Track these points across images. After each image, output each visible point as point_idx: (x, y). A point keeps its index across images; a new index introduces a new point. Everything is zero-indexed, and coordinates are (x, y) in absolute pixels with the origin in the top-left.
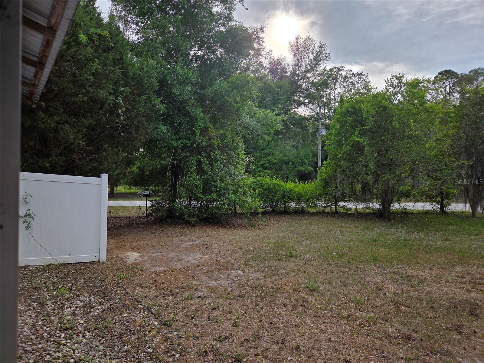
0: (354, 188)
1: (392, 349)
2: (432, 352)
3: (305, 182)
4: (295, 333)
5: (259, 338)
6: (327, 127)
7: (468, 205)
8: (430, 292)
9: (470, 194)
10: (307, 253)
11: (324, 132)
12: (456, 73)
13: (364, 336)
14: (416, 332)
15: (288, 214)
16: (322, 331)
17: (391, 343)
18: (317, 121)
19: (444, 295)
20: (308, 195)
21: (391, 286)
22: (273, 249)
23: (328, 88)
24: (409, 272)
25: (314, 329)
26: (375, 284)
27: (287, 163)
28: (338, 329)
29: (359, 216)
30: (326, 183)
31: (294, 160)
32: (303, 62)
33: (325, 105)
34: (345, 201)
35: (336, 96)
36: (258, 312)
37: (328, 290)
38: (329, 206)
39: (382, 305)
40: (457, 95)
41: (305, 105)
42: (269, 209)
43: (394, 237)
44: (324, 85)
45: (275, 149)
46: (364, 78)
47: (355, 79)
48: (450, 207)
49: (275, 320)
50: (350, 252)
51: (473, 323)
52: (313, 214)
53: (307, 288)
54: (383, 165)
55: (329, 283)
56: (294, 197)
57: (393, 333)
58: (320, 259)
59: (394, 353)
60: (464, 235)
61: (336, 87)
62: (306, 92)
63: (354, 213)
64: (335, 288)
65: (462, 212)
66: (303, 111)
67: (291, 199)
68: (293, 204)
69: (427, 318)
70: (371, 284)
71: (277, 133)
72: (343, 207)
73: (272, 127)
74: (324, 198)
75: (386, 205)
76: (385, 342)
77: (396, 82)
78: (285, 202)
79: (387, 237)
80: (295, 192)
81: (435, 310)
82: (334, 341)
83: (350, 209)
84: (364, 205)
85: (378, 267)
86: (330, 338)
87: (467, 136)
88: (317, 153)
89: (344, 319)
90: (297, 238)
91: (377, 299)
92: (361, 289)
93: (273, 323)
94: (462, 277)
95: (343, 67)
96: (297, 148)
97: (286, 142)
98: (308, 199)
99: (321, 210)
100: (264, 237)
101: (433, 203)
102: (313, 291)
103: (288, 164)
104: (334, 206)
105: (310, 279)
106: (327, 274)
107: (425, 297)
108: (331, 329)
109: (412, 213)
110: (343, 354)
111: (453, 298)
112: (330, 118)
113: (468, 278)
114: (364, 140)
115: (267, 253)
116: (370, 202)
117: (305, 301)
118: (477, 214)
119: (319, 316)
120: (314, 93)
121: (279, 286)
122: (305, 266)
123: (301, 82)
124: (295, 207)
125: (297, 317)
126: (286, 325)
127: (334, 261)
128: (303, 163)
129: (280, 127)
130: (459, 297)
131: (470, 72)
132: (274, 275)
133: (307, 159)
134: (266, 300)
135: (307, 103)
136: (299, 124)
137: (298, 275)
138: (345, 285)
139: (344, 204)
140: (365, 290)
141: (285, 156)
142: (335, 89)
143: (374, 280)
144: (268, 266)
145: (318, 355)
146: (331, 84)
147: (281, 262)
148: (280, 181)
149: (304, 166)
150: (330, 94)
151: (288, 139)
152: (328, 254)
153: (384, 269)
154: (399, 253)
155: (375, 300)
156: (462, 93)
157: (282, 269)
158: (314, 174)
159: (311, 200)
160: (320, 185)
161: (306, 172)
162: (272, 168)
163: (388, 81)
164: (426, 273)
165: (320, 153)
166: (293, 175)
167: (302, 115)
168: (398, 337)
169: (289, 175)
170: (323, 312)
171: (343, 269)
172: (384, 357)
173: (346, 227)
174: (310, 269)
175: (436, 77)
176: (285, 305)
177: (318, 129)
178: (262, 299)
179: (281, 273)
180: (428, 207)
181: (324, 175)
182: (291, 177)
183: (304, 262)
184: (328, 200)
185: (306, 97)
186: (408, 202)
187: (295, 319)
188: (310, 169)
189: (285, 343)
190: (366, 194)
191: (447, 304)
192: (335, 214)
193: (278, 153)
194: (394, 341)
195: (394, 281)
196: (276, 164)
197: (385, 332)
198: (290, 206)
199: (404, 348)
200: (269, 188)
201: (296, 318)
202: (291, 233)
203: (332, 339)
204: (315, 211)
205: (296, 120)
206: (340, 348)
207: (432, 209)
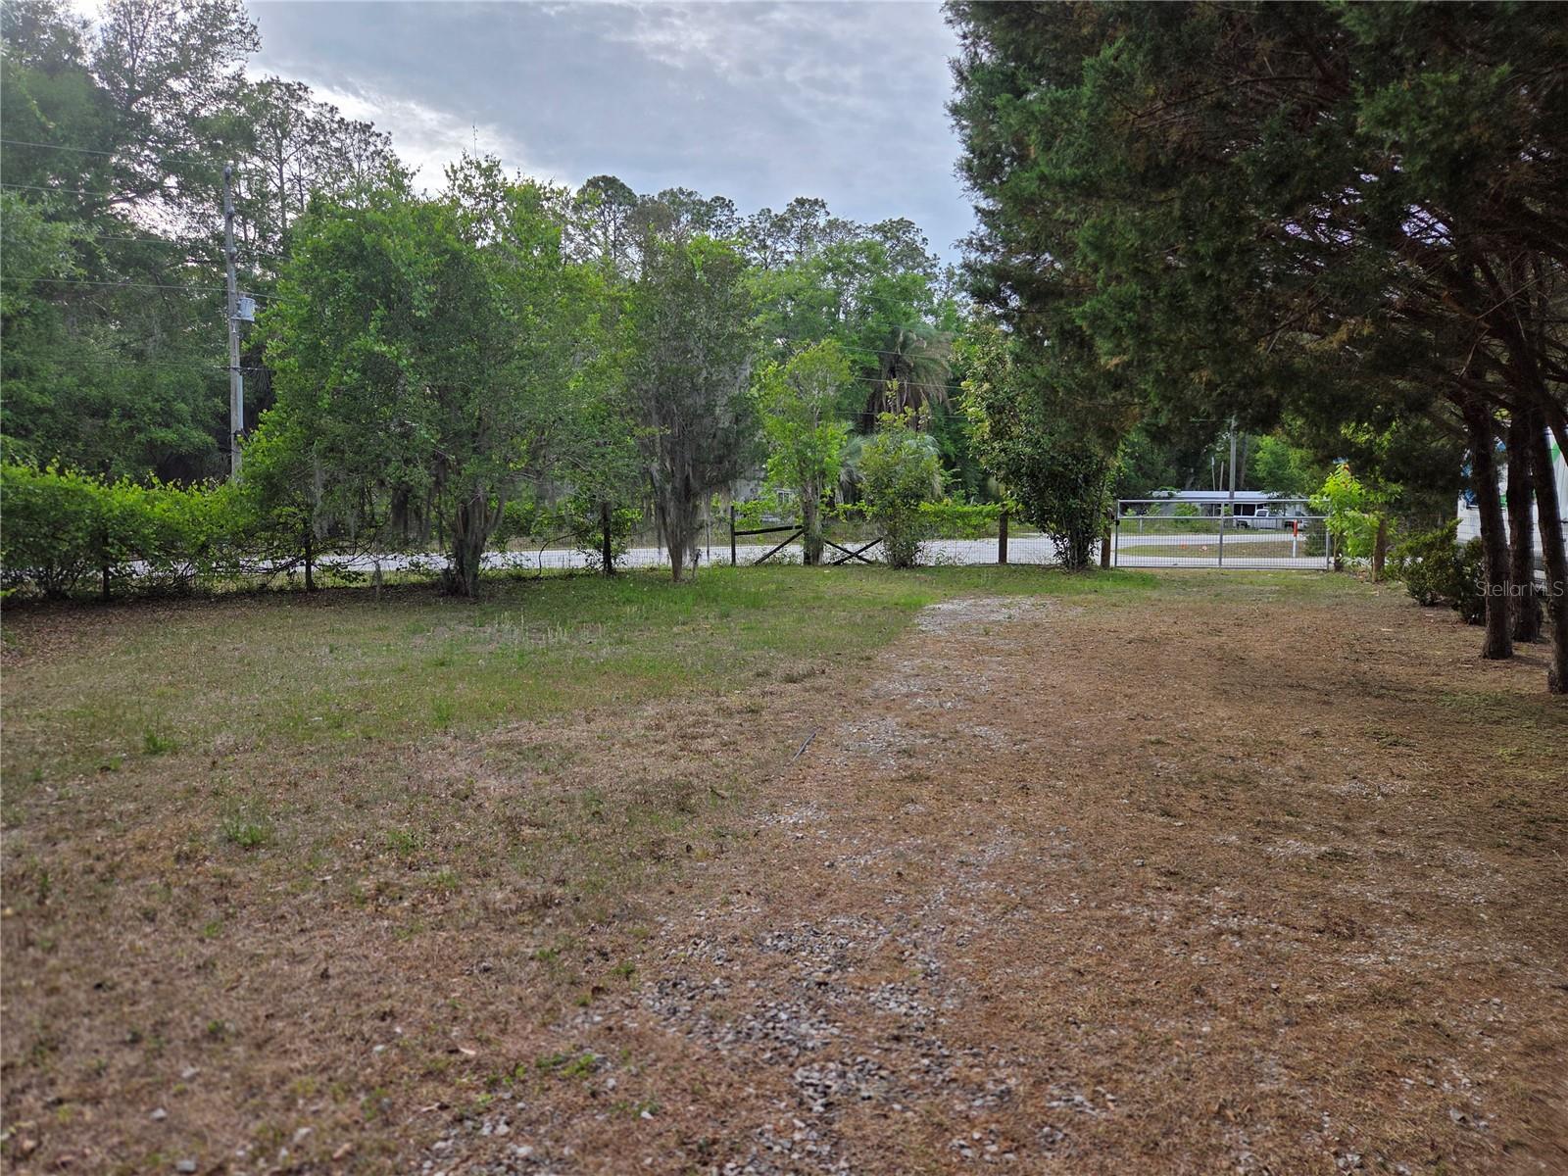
0: (367, 508)
1: (506, 942)
2: (600, 922)
3: (186, 485)
4: (201, 989)
5: (54, 1049)
6: (261, 293)
7: (665, 551)
8: (590, 778)
9: (668, 520)
10: (218, 729)
11: (249, 311)
12: (630, 192)
13: (429, 933)
14: (563, 882)
15: (122, 604)
16: (295, 959)
17: (502, 929)
18: (221, 264)
19: (621, 777)
20: (201, 532)
21: (492, 783)
22: (69, 738)
23: (254, 152)
24: (538, 736)
25: (268, 959)
26: (450, 785)
27: (101, 411)
28: (346, 936)
29: (386, 594)
30: (271, 487)
31: (132, 401)
32: (150, 29)
33: (247, 211)
34: (342, 551)
35: (287, 186)
36: (37, 963)
37: (306, 831)
38: (286, 567)
39: (475, 837)
40: (634, 254)
41: (167, 197)
42: (33, 588)
43: (491, 648)
44: (240, 136)
45: (38, 353)
46: (380, 147)
47: (351, 142)
48: (624, 558)
49: (113, 974)
50: (368, 707)
51: (684, 830)
52: (226, 598)
53: (230, 841)
54: (458, 434)
55: (307, 812)
56: (145, 538)
57: (507, 901)
58: (268, 742)
59: (510, 951)
60: (659, 625)
61: (284, 156)
62: (168, 148)
63: (373, 587)
64: (328, 820)
65: (652, 569)
66: (155, 217)
67: (132, 548)
68: (140, 567)
69: (586, 842)
70: (440, 789)
71: (45, 289)
72: (335, 569)
73: (30, 261)
74: (266, 540)
75: (468, 557)
76: (488, 931)
77: (478, 182)
78: (105, 561)
79: (474, 649)
80: (149, 520)
81: (602, 820)
82: (339, 975)
83: (358, 574)
84: (404, 562)
85: (456, 738)
86: (326, 970)
87: (661, 369)
88: (227, 383)
89: (363, 903)
90: (170, 684)
91: (458, 825)
92: (412, 808)
93: (109, 983)
94: (659, 727)
95: (306, 89)
96: (140, 355)
97: (87, 327)
98: (204, 547)
99: (257, 581)
100: (24, 698)
101: (585, 547)
102: (255, 845)
103: (107, 415)
104: (304, 569)
105: (237, 811)
106: (296, 785)
107: (578, 794)
108: (326, 943)
109: (536, 578)
110: (369, 1001)
111: (642, 781)
112: (267, 262)
113: (670, 727)
114: (398, 352)
115: (43, 756)
116: (420, 549)
117: (226, 883)
118: (684, 572)
119: (283, 917)
120: (198, 157)
121: (117, 859)
122: (212, 774)
123: (143, 104)
124: (151, 579)
125: (202, 941)
126: (161, 976)
127: (318, 742)
128: (171, 415)
129: (66, 265)
130: (653, 776)
131: (663, 195)
132: (90, 824)
133: (184, 400)
134: (64, 917)
135: (175, 192)
136: (139, 262)
137: (192, 807)
138: (358, 807)
139: (337, 559)
140: (422, 807)
141: (86, 381)
142: (282, 162)
143: (446, 775)
144: (59, 799)
145: (289, 1030)
146: (267, 139)
147: (112, 776)
148: (81, 479)
149: (175, 425)
150: (265, 177)
151: (97, 319)
152: (296, 724)
153: (473, 740)
154: (509, 691)
155: (454, 827)
156: (649, 249)
157: (122, 799)
158: (217, 457)
159: (213, 550)
160: (248, 495)
161: (183, 450)
162: (31, 426)
163: (455, 172)
164: (578, 733)
165: (238, 382)
166: (127, 459)
167: (158, 232)
168: (519, 910)
169: (111, 459)
170: (296, 902)
171: (348, 761)
172: (486, 970)
173: (348, 632)
174: (234, 779)
175: (582, 191)
176: (149, 916)
177: (225, 293)
178: (47, 918)
179: (121, 814)
180: (575, 558)
181: (263, 462)
182: (118, 464)
183: (208, 761)
184: (278, 547)
185: (168, 167)
186: (527, 548)
187: (189, 949)
188: (200, 437)
189: (165, 1033)
190: (406, 523)
191: (629, 797)
192: (308, 594)
193: (53, 368)
194: (511, 920)
195: (501, 768)
196: (51, 411)
197: (485, 905)
198: (130, 575)
199: (535, 931)
200: (26, 507)
201: (197, 944)
202: (141, 671)
203: (331, 971)
204: (233, 587)
205: (127, 245)
206: (357, 987)
207: (585, 564)
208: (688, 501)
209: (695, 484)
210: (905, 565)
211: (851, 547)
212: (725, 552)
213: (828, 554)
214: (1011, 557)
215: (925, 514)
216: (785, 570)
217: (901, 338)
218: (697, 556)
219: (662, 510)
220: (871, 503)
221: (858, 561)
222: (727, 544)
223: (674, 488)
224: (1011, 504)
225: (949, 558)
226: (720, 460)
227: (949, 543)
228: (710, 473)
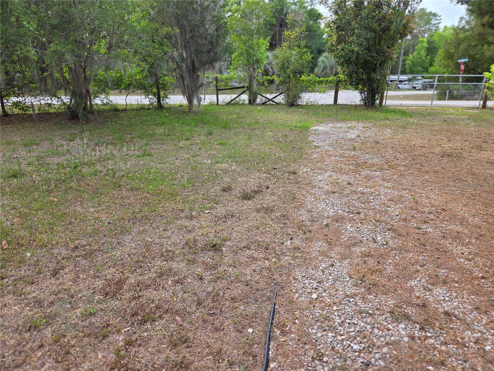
9: (185, 82)
48: (167, 100)
83: (28, 107)
101: (148, 95)
109: (125, 110)
118: (194, 108)
180: (143, 100)
192: (3, 117)
207: (148, 103)
208: (194, 73)
209: (197, 64)
210: (293, 105)
211: (270, 96)
212: (214, 98)
213: (258, 100)
214: (339, 101)
215: (303, 81)
216: (240, 107)
217: (285, 12)
218: (199, 100)
219: (182, 77)
220: (279, 76)
221: (272, 103)
222: (213, 94)
223: (187, 66)
224: (342, 76)
225: (312, 102)
226: (209, 52)
227: (313, 94)
228: (205, 58)
